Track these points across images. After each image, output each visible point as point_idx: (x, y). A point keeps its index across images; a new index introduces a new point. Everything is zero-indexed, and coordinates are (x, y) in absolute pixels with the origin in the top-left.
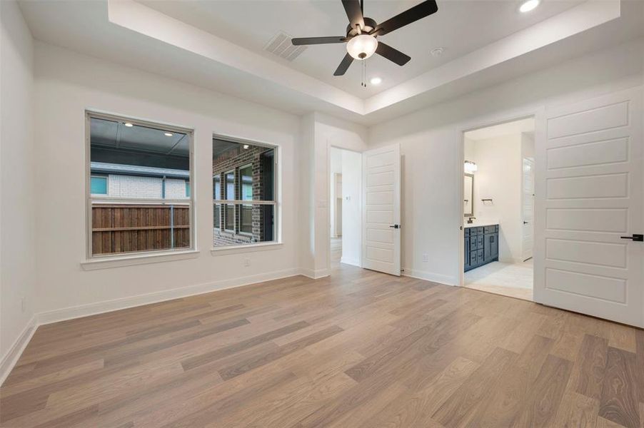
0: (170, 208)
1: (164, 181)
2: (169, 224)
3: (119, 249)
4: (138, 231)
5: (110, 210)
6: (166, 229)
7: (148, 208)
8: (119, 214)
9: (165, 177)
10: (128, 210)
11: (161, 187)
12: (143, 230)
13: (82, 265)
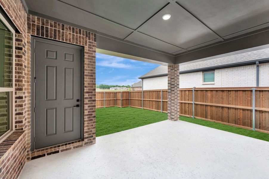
0: (252, 91)
1: (258, 66)
2: (251, 106)
3: (210, 117)
4: (223, 107)
5: (205, 91)
6: (248, 110)
7: (231, 91)
8: (210, 95)
9: (257, 62)
10: (215, 92)
11: (256, 72)
12: (226, 107)
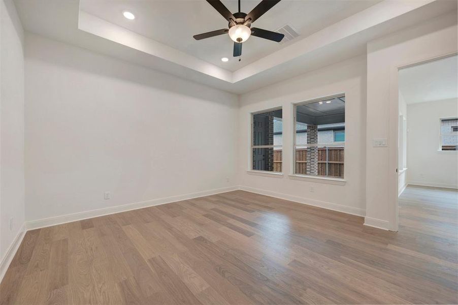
13: (248, 172)
